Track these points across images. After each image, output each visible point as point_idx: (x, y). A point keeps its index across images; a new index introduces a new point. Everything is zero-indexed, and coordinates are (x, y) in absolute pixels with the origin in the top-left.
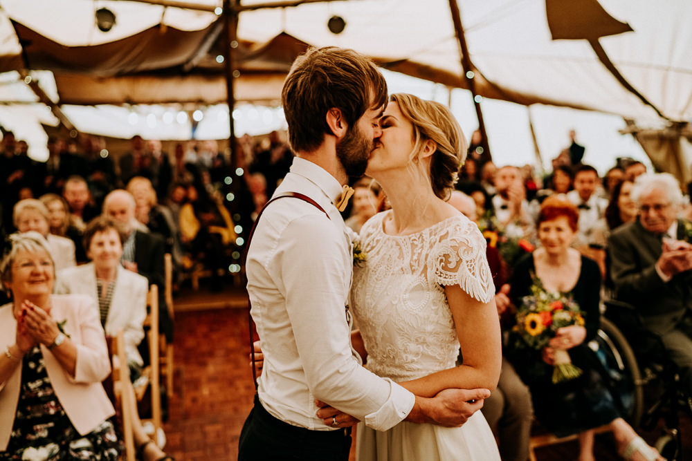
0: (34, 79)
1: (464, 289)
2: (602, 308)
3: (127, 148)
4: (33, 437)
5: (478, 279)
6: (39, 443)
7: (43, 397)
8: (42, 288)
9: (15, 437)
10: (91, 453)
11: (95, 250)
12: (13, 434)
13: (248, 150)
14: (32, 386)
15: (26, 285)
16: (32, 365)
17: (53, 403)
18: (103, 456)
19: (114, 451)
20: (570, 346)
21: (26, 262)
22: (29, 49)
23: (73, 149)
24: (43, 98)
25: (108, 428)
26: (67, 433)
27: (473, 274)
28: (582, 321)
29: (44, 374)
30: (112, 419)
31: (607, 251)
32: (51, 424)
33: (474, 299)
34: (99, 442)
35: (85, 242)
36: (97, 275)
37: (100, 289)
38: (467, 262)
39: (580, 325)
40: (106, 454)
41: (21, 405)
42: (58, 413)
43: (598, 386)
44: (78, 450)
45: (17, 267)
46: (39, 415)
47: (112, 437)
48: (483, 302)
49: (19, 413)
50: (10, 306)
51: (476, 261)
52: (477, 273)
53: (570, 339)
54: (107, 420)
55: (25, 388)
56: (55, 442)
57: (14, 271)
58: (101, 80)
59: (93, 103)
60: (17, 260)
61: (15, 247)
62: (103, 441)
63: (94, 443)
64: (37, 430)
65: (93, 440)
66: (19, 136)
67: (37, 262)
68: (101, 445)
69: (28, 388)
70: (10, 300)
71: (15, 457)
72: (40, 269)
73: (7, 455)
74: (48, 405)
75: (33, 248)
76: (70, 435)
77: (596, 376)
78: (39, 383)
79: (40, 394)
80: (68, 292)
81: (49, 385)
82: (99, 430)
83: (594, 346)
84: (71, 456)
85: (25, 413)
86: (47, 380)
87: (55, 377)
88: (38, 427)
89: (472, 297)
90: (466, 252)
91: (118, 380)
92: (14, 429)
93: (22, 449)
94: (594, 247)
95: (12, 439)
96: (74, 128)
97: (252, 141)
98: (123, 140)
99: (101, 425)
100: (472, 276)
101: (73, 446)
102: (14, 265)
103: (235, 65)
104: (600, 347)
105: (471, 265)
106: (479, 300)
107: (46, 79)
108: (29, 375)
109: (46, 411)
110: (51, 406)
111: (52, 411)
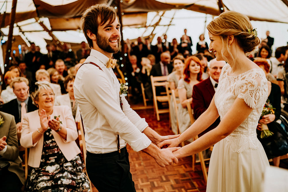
0: (42, 21)
1: (246, 102)
2: (282, 106)
3: (80, 47)
4: (49, 162)
5: (253, 98)
6: (52, 164)
7: (52, 146)
8: (50, 104)
9: (42, 162)
10: (72, 168)
11: (69, 89)
12: (42, 161)
13: (129, 46)
14: (48, 142)
15: (44, 103)
16: (47, 134)
17: (56, 149)
18: (76, 169)
19: (81, 167)
20: (268, 122)
21: (44, 94)
22: (39, 8)
23: (58, 48)
24: (45, 29)
25: (78, 158)
26: (62, 160)
27: (252, 96)
28: (274, 112)
29: (52, 137)
30: (79, 155)
31: (285, 81)
32: (56, 157)
33: (249, 106)
34: (75, 164)
35: (65, 85)
36: (71, 98)
37: (72, 103)
38: (250, 91)
39: (273, 113)
40: (78, 168)
41: (44, 150)
42: (58, 152)
43: (281, 139)
44: (66, 167)
45: (41, 96)
46: (51, 153)
47: (80, 162)
48: (253, 108)
49: (43, 153)
50: (37, 110)
51: (254, 91)
52: (254, 96)
53: (268, 119)
54: (77, 155)
55: (45, 143)
56: (58, 164)
57: (39, 97)
58: (67, 20)
59: (65, 30)
60: (41, 93)
61: (39, 87)
62: (76, 163)
63: (73, 164)
64: (51, 159)
65: (72, 163)
66: (36, 45)
67: (48, 94)
68: (75, 165)
69: (46, 143)
70: (38, 108)
71: (43, 169)
72: (50, 96)
73: (40, 169)
74: (54, 149)
75: (47, 88)
76: (64, 161)
77: (280, 135)
78: (50, 141)
79: (51, 145)
80: (60, 105)
81: (55, 142)
82: (74, 159)
83: (279, 122)
84: (64, 169)
85: (46, 153)
86: (53, 140)
87: (57, 139)
88: (51, 158)
89: (248, 105)
90: (251, 86)
91: (81, 140)
92: (42, 159)
93: (46, 167)
94: (279, 80)
95: (41, 163)
96: (58, 40)
97: (130, 42)
98: (78, 44)
99: (75, 157)
100: (251, 97)
101: (65, 165)
102: (39, 95)
103: (122, 10)
104: (282, 122)
105: (251, 92)
106: (251, 107)
107: (46, 21)
108: (47, 138)
109: (54, 152)
110: (56, 150)
111: (56, 152)
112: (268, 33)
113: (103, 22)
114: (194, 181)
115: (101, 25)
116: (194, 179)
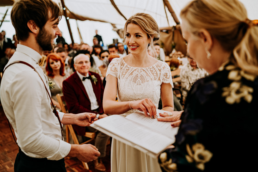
112: (96, 31)
113: (53, 19)
114: (73, 168)
115: (52, 20)
116: (72, 166)
